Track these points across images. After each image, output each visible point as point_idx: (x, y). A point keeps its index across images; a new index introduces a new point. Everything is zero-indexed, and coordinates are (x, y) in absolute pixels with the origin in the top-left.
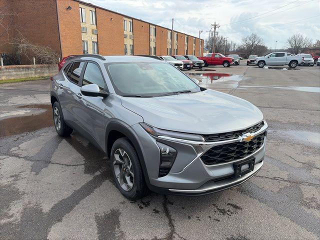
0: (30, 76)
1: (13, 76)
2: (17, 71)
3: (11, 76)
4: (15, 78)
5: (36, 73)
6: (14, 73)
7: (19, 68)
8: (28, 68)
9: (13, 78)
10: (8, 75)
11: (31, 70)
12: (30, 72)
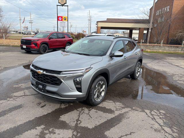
0: (177, 52)
1: (167, 50)
2: (169, 48)
3: (165, 50)
4: (167, 51)
5: (182, 50)
6: (167, 49)
7: (171, 47)
8: (177, 47)
9: (166, 51)
10: (163, 50)
11: (179, 48)
12: (178, 49)
